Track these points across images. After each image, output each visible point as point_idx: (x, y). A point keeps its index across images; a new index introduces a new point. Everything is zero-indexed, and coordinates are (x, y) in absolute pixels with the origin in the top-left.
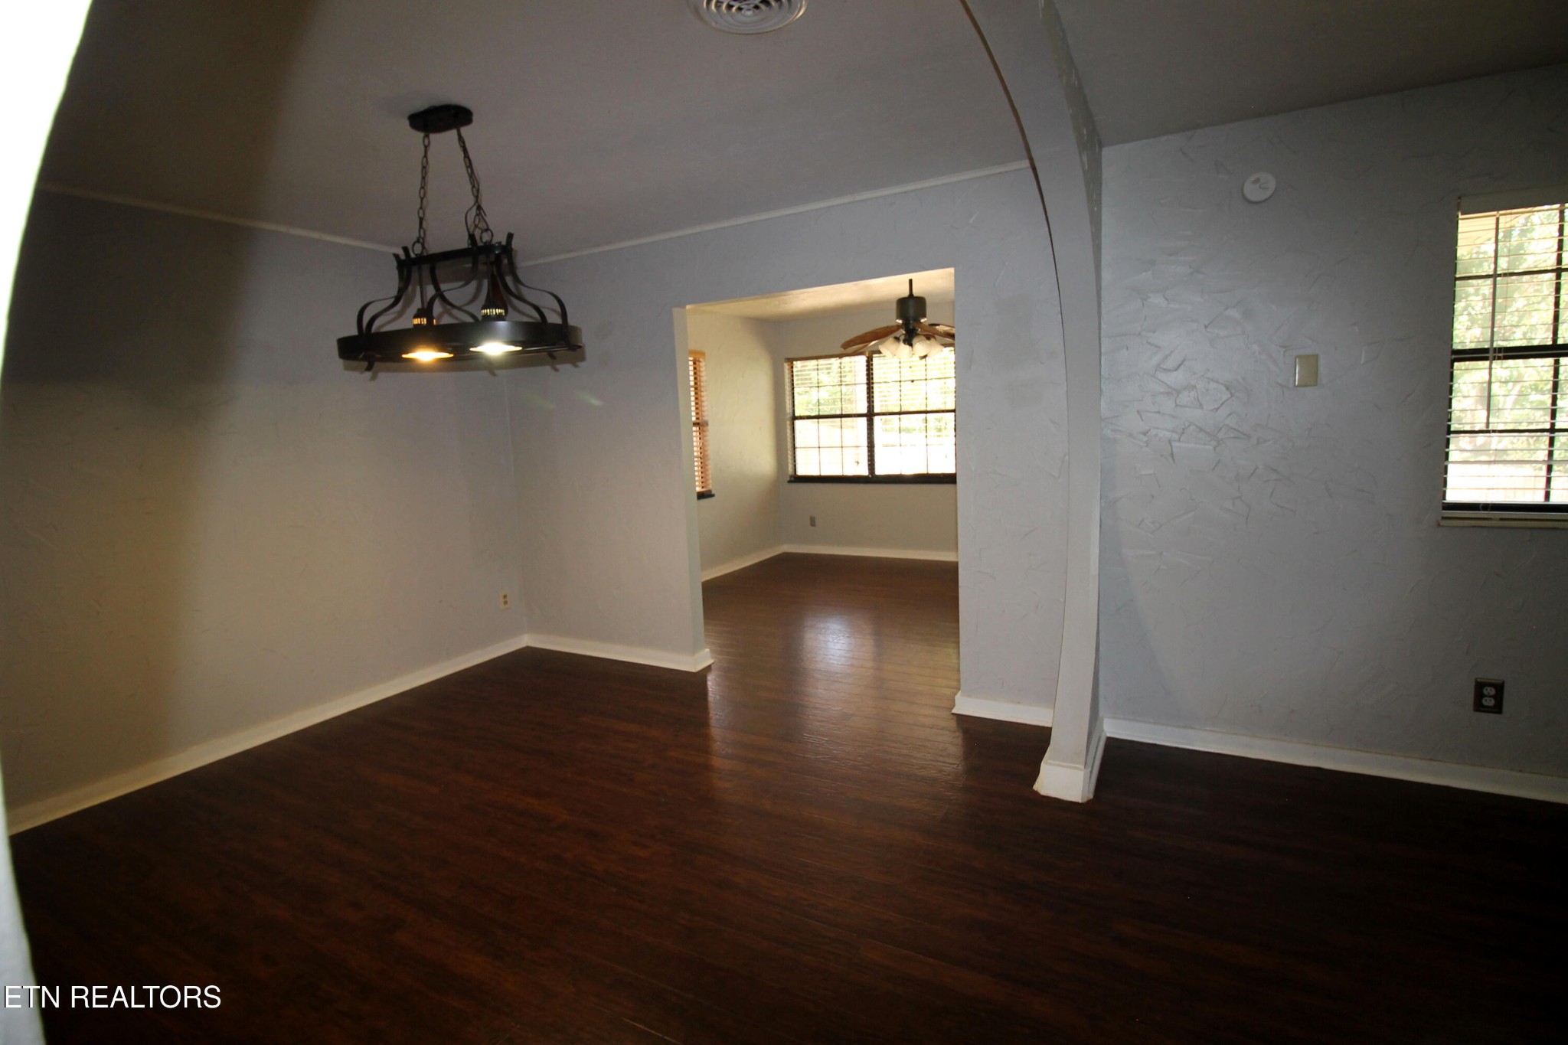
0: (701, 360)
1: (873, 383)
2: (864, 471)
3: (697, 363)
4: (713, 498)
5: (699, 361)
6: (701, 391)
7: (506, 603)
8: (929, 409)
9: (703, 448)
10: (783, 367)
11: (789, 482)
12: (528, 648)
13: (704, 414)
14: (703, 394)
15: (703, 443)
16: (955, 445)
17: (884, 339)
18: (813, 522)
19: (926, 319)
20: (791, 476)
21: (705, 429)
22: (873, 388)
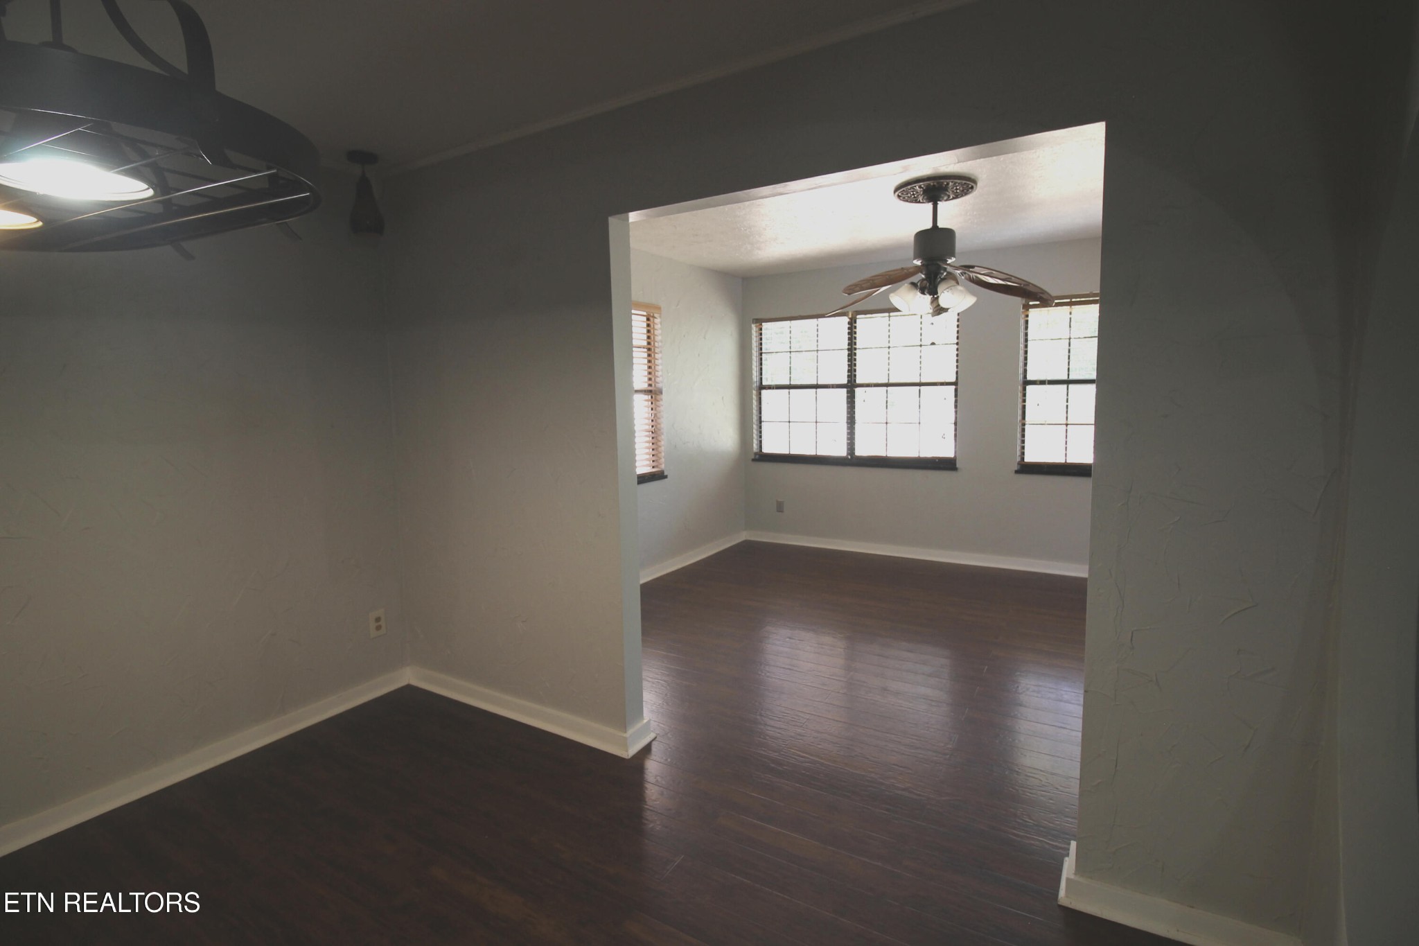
0: (656, 315)
1: (855, 349)
2: (841, 451)
3: (651, 319)
4: (666, 479)
5: (654, 317)
6: (655, 353)
7: (378, 628)
8: (923, 381)
9: (655, 421)
10: (751, 327)
11: (754, 460)
12: (409, 688)
13: (658, 380)
14: (657, 356)
15: (655, 415)
16: (955, 424)
17: (900, 283)
18: (780, 507)
19: (953, 259)
20: (756, 454)
21: (658, 397)
22: (855, 354)
